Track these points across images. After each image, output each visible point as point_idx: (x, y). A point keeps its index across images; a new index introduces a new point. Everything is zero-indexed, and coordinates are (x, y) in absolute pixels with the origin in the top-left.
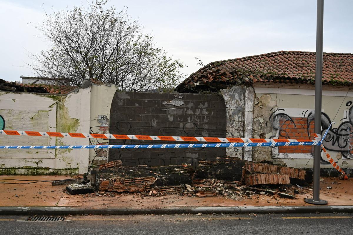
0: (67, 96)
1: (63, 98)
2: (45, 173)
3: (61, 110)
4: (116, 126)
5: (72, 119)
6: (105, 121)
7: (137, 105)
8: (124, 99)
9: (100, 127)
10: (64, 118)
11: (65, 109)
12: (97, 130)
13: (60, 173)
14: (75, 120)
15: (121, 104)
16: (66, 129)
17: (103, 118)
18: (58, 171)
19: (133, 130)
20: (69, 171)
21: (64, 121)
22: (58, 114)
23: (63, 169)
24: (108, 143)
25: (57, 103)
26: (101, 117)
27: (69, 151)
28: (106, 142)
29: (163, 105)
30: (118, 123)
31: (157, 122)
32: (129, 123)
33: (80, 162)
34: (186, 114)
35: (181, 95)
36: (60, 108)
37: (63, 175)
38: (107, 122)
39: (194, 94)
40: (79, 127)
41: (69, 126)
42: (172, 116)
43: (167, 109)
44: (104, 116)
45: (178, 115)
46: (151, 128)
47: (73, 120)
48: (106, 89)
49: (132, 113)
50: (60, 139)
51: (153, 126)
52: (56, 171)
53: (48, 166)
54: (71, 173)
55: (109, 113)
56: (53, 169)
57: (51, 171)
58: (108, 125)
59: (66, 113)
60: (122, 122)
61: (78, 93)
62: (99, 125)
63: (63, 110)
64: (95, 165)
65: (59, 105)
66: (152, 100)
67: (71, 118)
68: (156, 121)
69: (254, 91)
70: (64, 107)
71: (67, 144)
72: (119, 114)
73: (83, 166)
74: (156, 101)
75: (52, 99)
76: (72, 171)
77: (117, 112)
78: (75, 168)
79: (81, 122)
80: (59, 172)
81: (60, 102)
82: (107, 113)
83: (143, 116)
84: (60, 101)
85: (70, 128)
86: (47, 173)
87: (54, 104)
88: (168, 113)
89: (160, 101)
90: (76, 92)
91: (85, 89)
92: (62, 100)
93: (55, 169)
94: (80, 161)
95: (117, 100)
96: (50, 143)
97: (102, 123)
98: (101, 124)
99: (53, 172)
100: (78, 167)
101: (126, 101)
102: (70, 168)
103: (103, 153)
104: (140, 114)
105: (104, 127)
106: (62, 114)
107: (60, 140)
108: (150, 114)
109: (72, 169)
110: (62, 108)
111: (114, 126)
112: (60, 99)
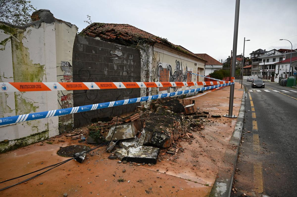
0: (25, 30)
1: (21, 33)
2: (3, 150)
3: (19, 51)
4: (78, 75)
5: (35, 64)
6: (68, 68)
7: (94, 52)
8: (84, 45)
9: (64, 76)
10: (24, 62)
11: (25, 49)
12: (61, 80)
13: (26, 143)
14: (38, 66)
15: (81, 50)
16: (28, 79)
17: (66, 65)
18: (22, 142)
19: (92, 78)
20: (37, 138)
21: (24, 67)
22: (15, 55)
23: (29, 137)
24: (72, 94)
25: (11, 38)
26: (64, 63)
27: (35, 110)
28: (71, 94)
29: (111, 54)
30: (80, 70)
31: (107, 71)
32: (88, 70)
33: (49, 122)
34: (123, 64)
35: (121, 47)
36: (17, 48)
37: (29, 145)
38: (70, 70)
39: (127, 47)
40: (44, 76)
41: (32, 75)
42: (116, 65)
43: (113, 59)
44: (67, 63)
45: (119, 64)
46: (104, 77)
47: (36, 66)
48: (67, 30)
49: (90, 61)
50: (21, 95)
51: (105, 74)
52: (20, 141)
53: (6, 138)
54: (40, 139)
55: (71, 59)
56: (15, 140)
57: (12, 143)
58: (71, 73)
59: (26, 55)
60: (83, 70)
61: (39, 28)
62: (62, 73)
63: (21, 50)
64: (61, 122)
65: (15, 43)
66: (104, 48)
67: (33, 63)
68: (107, 69)
69: (153, 49)
70: (22, 46)
71: (31, 101)
72: (80, 60)
73: (53, 126)
74: (106, 49)
75: (3, 31)
76: (41, 136)
77: (78, 59)
78: (43, 131)
79: (47, 70)
80: (24, 142)
81: (16, 37)
82: (69, 59)
83: (98, 64)
84: (15, 35)
85: (33, 78)
86: (5, 149)
87: (6, 40)
88: (113, 63)
89: (109, 51)
90: (37, 27)
91: (49, 24)
92: (18, 35)
93: (18, 140)
94: (49, 120)
95: (78, 44)
96: (6, 102)
97: (66, 71)
98: (64, 72)
99: (15, 145)
100: (47, 129)
101: (85, 47)
102: (37, 132)
103: (69, 106)
104: (96, 62)
105: (68, 76)
106: (21, 57)
107: (20, 97)
108: (103, 63)
109: (40, 133)
110: (19, 47)
111: (77, 75)
112: (16, 33)
